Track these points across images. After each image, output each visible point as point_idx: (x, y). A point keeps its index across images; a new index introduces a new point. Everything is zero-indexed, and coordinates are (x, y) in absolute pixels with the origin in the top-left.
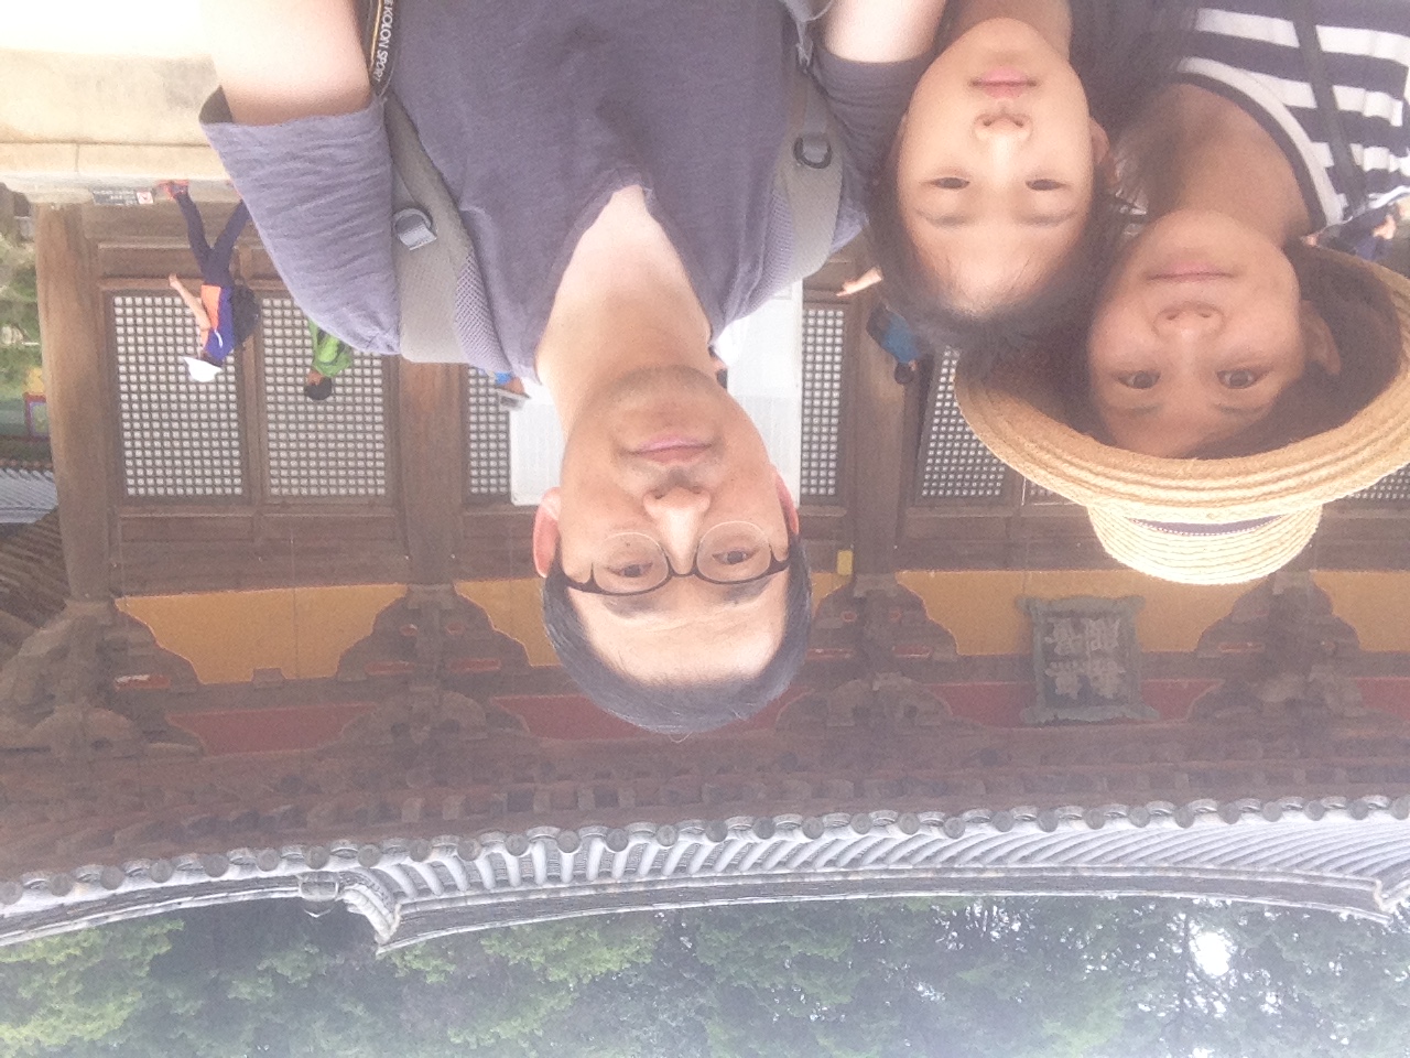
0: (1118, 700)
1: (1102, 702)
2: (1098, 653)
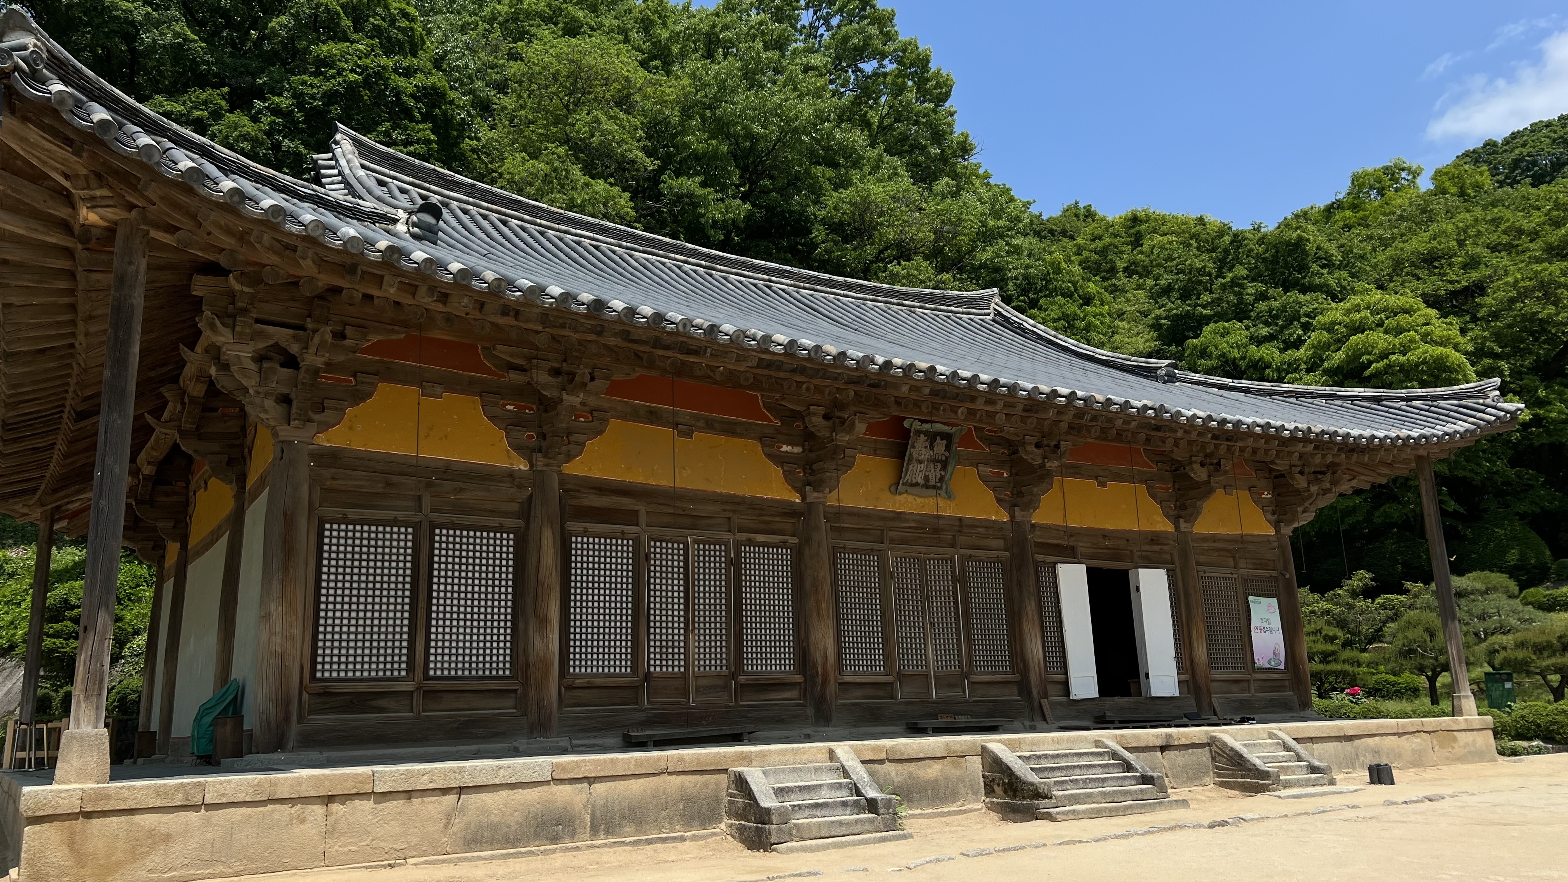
0: (918, 433)
1: (926, 433)
2: (920, 462)
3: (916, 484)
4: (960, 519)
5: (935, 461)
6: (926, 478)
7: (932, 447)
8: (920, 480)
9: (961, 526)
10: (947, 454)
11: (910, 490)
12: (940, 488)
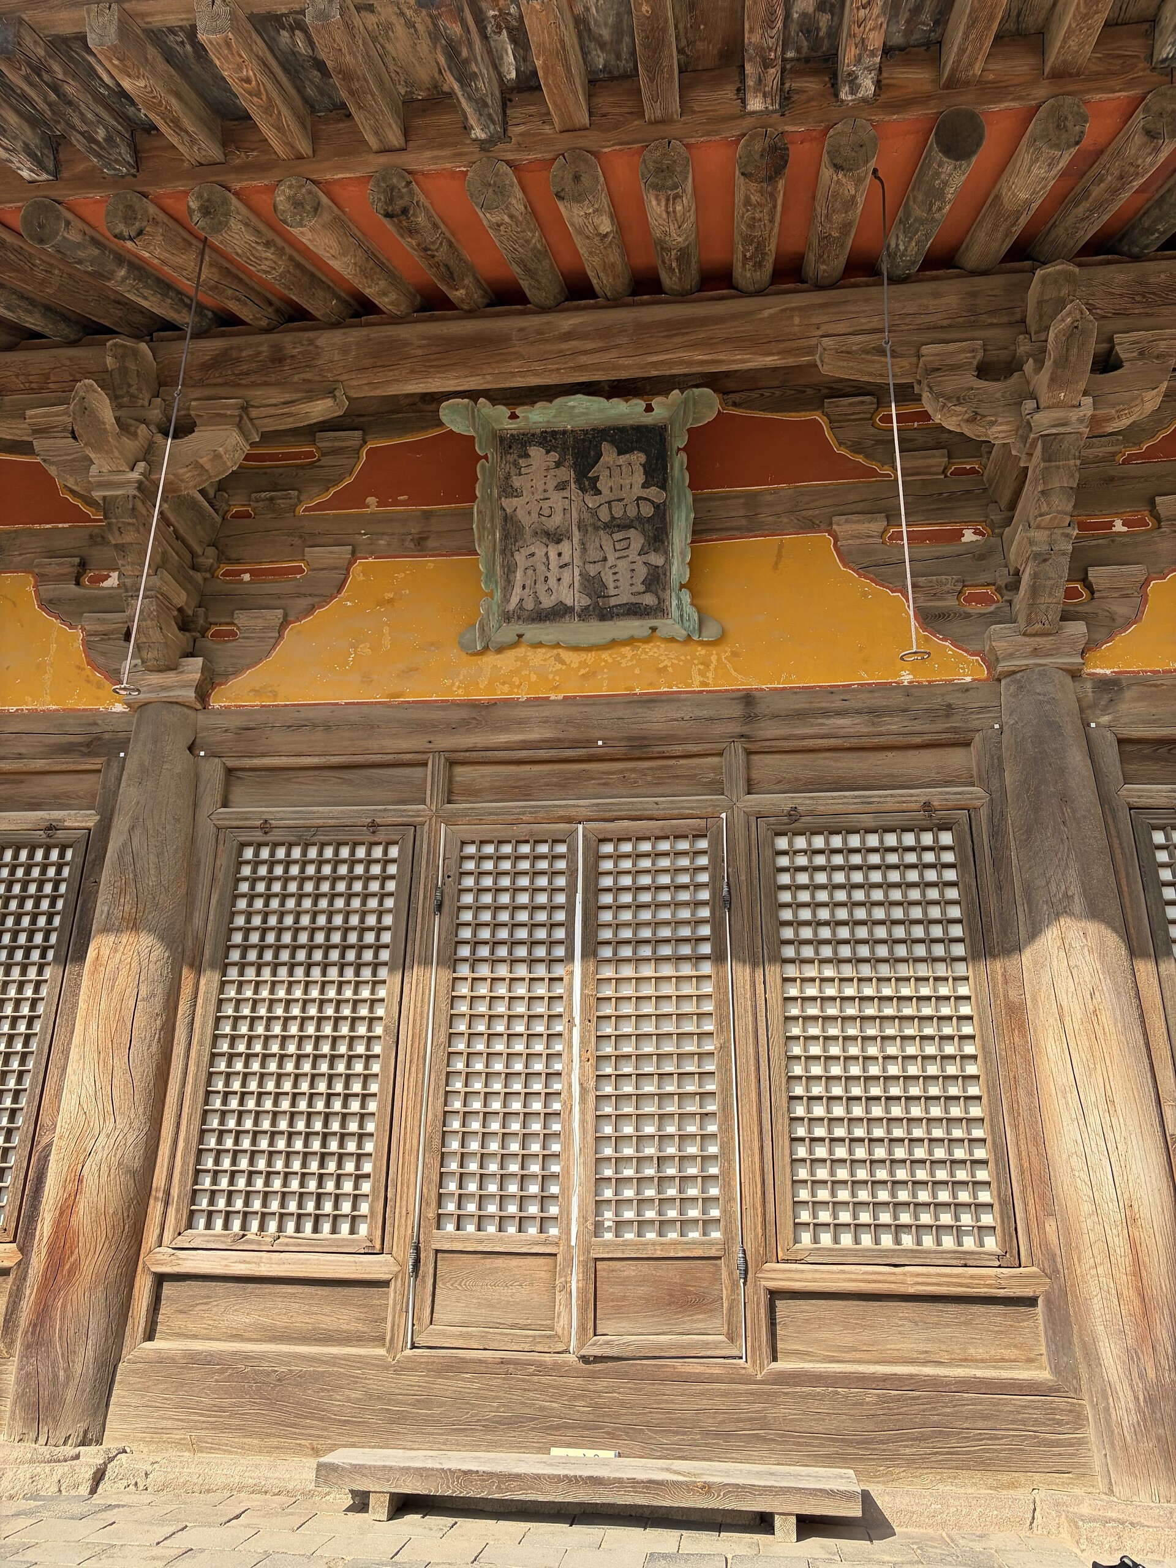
0: (520, 445)
3: (559, 613)
4: (748, 699)
5: (615, 526)
6: (594, 586)
7: (587, 483)
8: (570, 594)
9: (749, 718)
10: (653, 492)
11: (533, 631)
12: (659, 610)
